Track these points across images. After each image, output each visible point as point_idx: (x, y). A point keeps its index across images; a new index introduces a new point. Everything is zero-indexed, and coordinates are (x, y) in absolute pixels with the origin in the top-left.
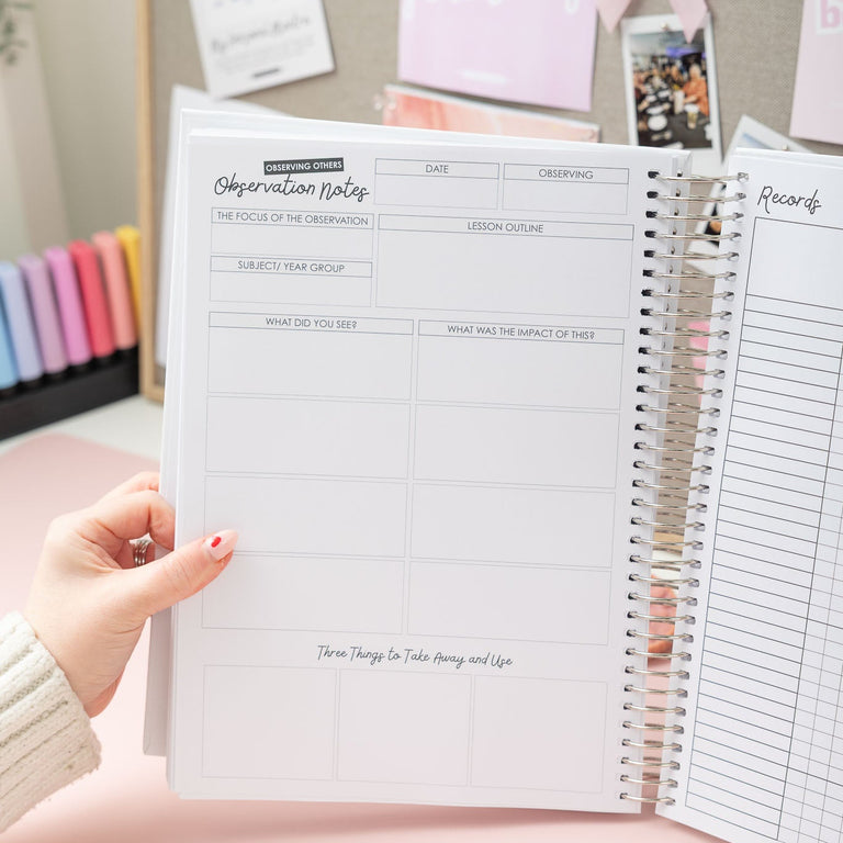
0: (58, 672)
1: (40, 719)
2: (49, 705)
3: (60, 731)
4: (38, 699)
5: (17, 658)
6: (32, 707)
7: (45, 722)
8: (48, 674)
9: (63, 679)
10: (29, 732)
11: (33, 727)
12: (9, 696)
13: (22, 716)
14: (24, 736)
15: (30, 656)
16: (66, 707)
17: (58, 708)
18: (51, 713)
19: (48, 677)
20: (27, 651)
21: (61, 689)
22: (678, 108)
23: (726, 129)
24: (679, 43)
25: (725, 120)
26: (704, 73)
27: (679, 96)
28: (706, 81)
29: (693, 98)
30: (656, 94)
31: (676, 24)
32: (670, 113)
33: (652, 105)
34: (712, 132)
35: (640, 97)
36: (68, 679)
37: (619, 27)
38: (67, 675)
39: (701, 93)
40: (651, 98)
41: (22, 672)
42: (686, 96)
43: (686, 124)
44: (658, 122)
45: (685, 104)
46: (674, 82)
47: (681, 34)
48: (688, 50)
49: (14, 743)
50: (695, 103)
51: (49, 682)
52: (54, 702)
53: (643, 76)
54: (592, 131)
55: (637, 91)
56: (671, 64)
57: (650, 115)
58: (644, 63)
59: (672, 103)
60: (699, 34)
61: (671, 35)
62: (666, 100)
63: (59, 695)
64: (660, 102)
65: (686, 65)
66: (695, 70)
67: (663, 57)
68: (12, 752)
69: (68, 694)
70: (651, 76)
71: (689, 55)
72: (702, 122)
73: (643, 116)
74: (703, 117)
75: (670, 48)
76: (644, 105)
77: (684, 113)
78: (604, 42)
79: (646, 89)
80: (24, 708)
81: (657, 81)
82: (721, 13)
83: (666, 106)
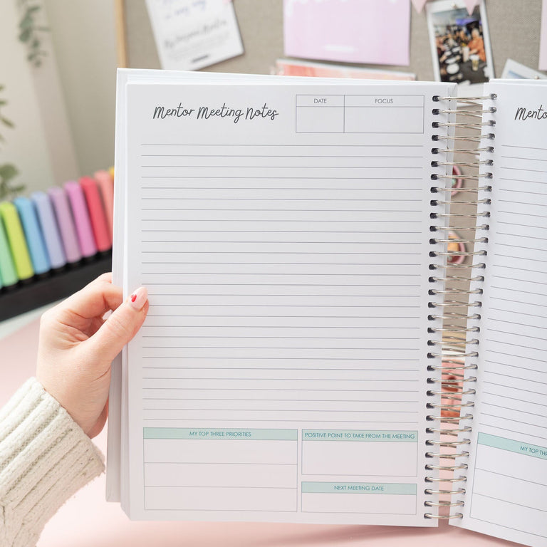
0: (62, 410)
1: (56, 443)
2: (59, 433)
3: (71, 450)
4: (52, 430)
5: (34, 406)
6: (48, 436)
7: (59, 445)
8: (56, 412)
9: (66, 414)
10: (51, 452)
11: (53, 450)
12: (32, 431)
13: (43, 442)
14: (47, 456)
15: (42, 403)
16: (71, 433)
17: (67, 434)
18: (62, 438)
19: (57, 415)
20: (40, 400)
21: (66, 421)
22: (466, 58)
23: (497, 70)
24: (464, 16)
25: (496, 63)
26: (481, 34)
27: (466, 50)
28: (483, 39)
29: (475, 51)
30: (451, 50)
31: (461, 5)
32: (460, 62)
33: (449, 57)
34: (489, 71)
35: (441, 53)
36: (69, 413)
37: (424, 9)
38: (67, 411)
39: (480, 47)
40: (448, 53)
41: (39, 415)
42: (470, 49)
43: (471, 68)
44: (453, 69)
45: (470, 55)
46: (462, 41)
47: (465, 10)
48: (470, 20)
49: (41, 462)
50: (476, 54)
51: (57, 418)
52: (63, 430)
53: (442, 40)
54: (411, 77)
55: (439, 49)
56: (459, 30)
57: (448, 64)
58: (442, 31)
59: (462, 55)
60: (477, 9)
61: (458, 11)
62: (458, 53)
63: (65, 426)
64: (454, 55)
65: (470, 30)
66: (475, 32)
67: (454, 26)
68: (41, 467)
69: (72, 424)
70: (447, 39)
71: (471, 23)
72: (481, 66)
73: (443, 65)
74: (483, 62)
75: (458, 20)
76: (444, 58)
77: (470, 61)
78: (415, 20)
79: (444, 47)
80: (43, 437)
81: (451, 42)
83: (458, 58)
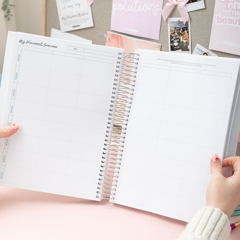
22: (181, 41)
23: (193, 47)
24: (182, 25)
25: (192, 44)
26: (188, 32)
28: (188, 34)
29: (185, 38)
30: (176, 37)
31: (181, 20)
32: (179, 42)
34: (189, 47)
37: (167, 20)
39: (187, 37)
42: (183, 38)
43: (183, 45)
44: (176, 44)
45: (183, 40)
46: (180, 34)
47: (183, 22)
48: (184, 26)
50: (185, 40)
54: (159, 45)
56: (180, 30)
58: (173, 29)
59: (180, 39)
60: (187, 22)
61: (180, 22)
64: (177, 39)
67: (178, 28)
70: (175, 32)
71: (184, 28)
72: (187, 44)
73: (172, 42)
74: (187, 43)
75: (179, 26)
76: (173, 39)
77: (183, 42)
78: (163, 23)
82: (192, 18)
83: (178, 40)
